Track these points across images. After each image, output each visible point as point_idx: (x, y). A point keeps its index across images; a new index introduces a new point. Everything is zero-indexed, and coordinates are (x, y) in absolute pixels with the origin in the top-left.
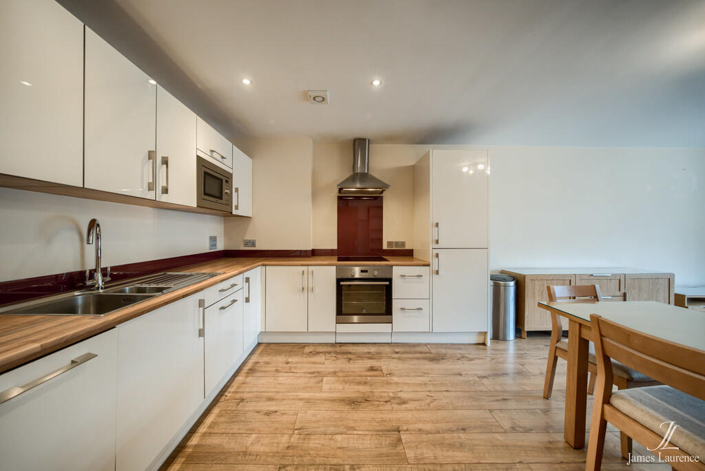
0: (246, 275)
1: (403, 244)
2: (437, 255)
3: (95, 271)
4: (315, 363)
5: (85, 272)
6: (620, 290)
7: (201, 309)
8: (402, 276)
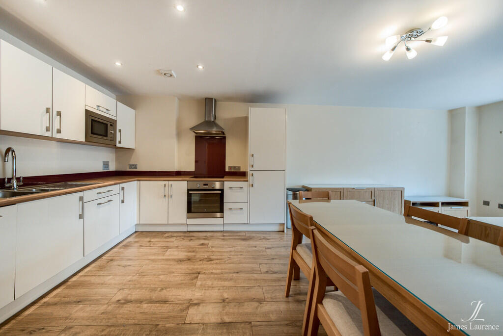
0: (122, 185)
1: (239, 168)
2: (253, 175)
3: (12, 178)
4: (168, 242)
5: (4, 179)
6: (371, 198)
7: (81, 202)
8: (230, 188)
